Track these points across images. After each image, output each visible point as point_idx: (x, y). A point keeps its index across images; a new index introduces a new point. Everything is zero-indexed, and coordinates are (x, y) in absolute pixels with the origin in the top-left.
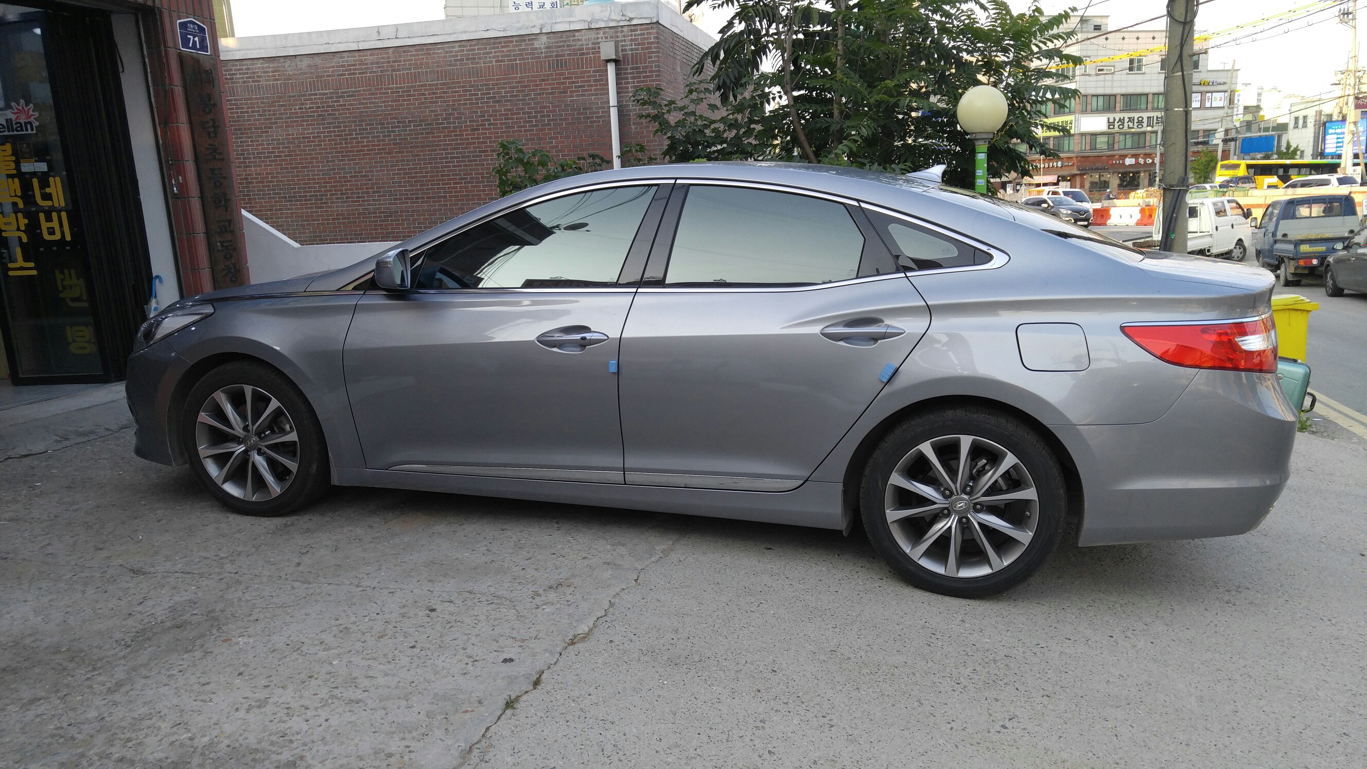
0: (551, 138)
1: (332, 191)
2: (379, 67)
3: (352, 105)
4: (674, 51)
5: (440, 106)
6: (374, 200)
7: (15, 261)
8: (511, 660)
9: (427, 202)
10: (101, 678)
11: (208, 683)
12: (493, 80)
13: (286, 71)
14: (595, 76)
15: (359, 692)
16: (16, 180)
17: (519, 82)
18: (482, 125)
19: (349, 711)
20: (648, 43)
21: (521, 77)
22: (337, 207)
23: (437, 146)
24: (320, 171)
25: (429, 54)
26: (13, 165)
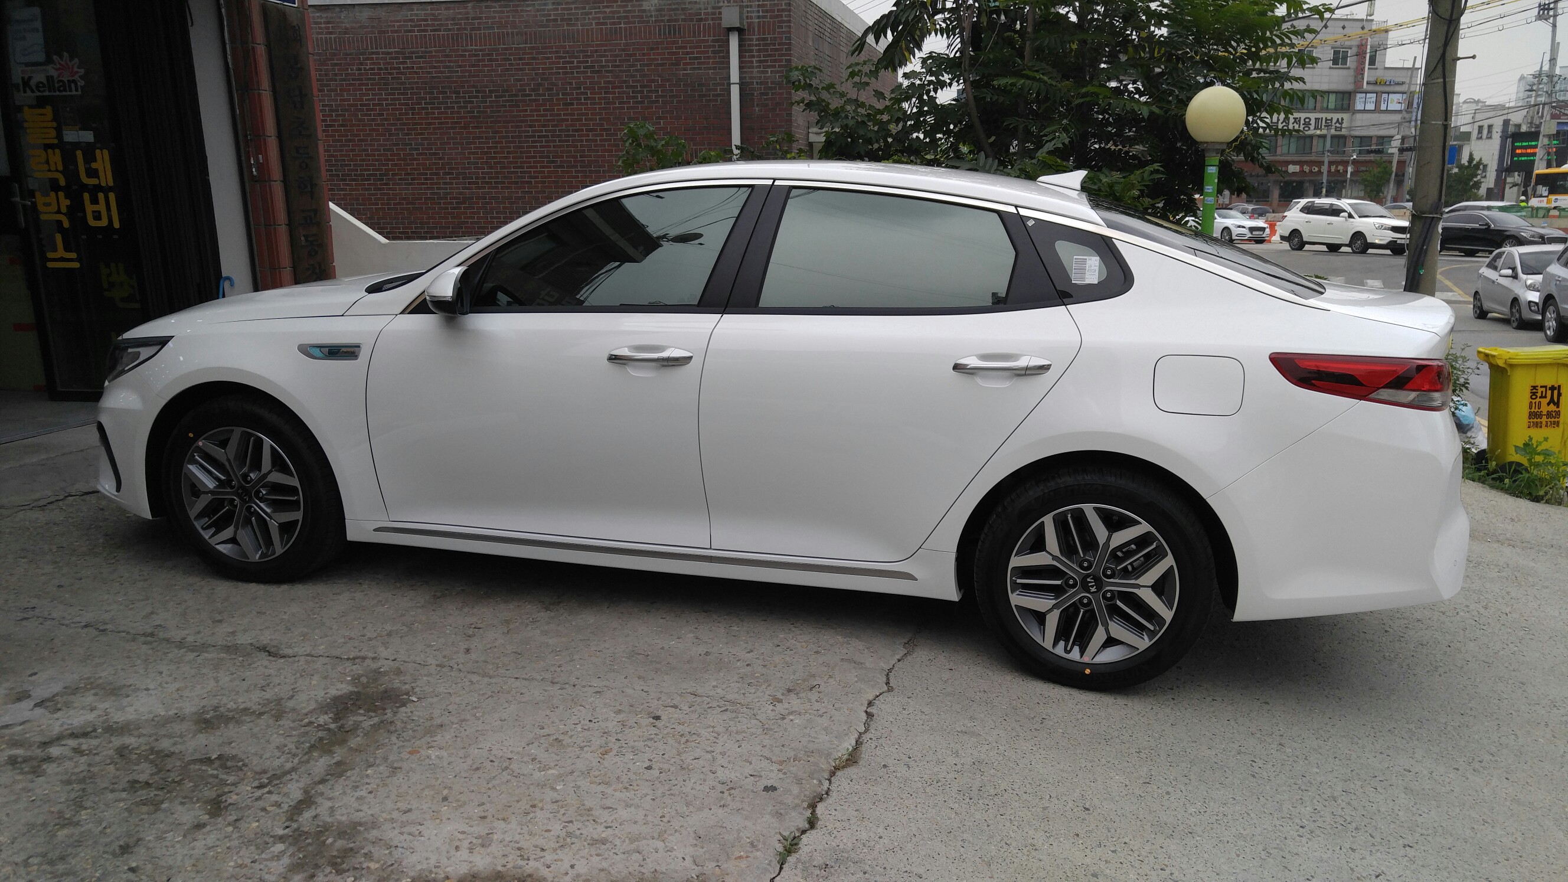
0: (659, 118)
1: (394, 170)
2: (456, 24)
3: (421, 68)
4: (807, 21)
5: (526, 74)
6: (445, 183)
7: (55, 250)
8: (773, 789)
9: (508, 188)
10: (274, 798)
11: (410, 810)
12: (592, 46)
13: (343, 23)
14: (714, 46)
15: (600, 828)
16: (57, 151)
17: (623, 50)
18: (577, 99)
19: (598, 855)
20: (778, 10)
21: (626, 45)
22: (400, 189)
23: (522, 121)
24: (381, 145)
25: (517, 11)
26: (53, 133)
